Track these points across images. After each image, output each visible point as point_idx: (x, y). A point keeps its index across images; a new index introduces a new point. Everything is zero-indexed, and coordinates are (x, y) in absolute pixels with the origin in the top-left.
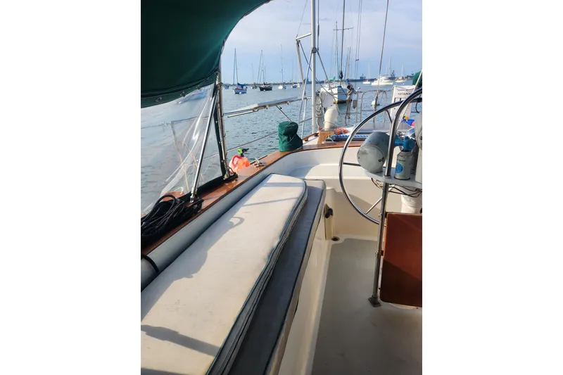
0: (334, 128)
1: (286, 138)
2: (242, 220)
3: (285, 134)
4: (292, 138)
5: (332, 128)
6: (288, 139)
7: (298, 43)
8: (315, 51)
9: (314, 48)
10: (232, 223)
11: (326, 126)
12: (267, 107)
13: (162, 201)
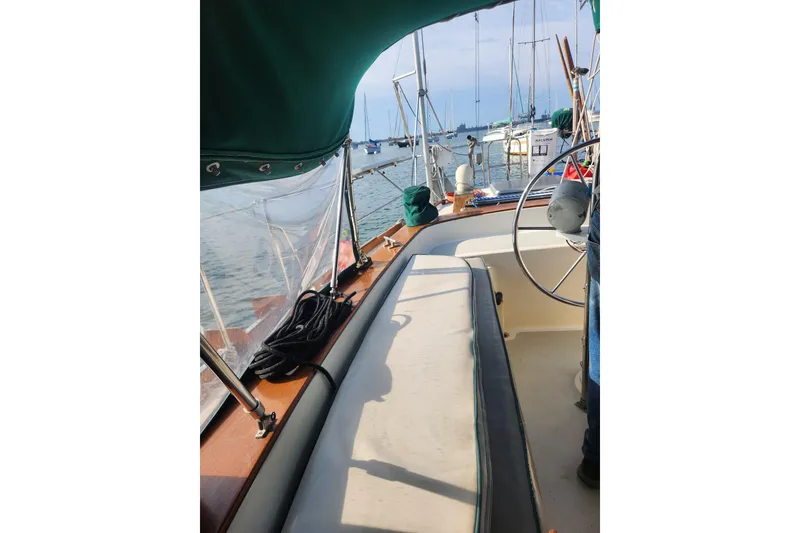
0: (470, 190)
1: (415, 208)
2: (409, 319)
3: (414, 204)
4: (423, 207)
5: (468, 189)
6: (419, 210)
7: (396, 86)
8: (422, 93)
9: (421, 90)
10: (397, 323)
11: (459, 189)
12: (373, 171)
13: (303, 298)
